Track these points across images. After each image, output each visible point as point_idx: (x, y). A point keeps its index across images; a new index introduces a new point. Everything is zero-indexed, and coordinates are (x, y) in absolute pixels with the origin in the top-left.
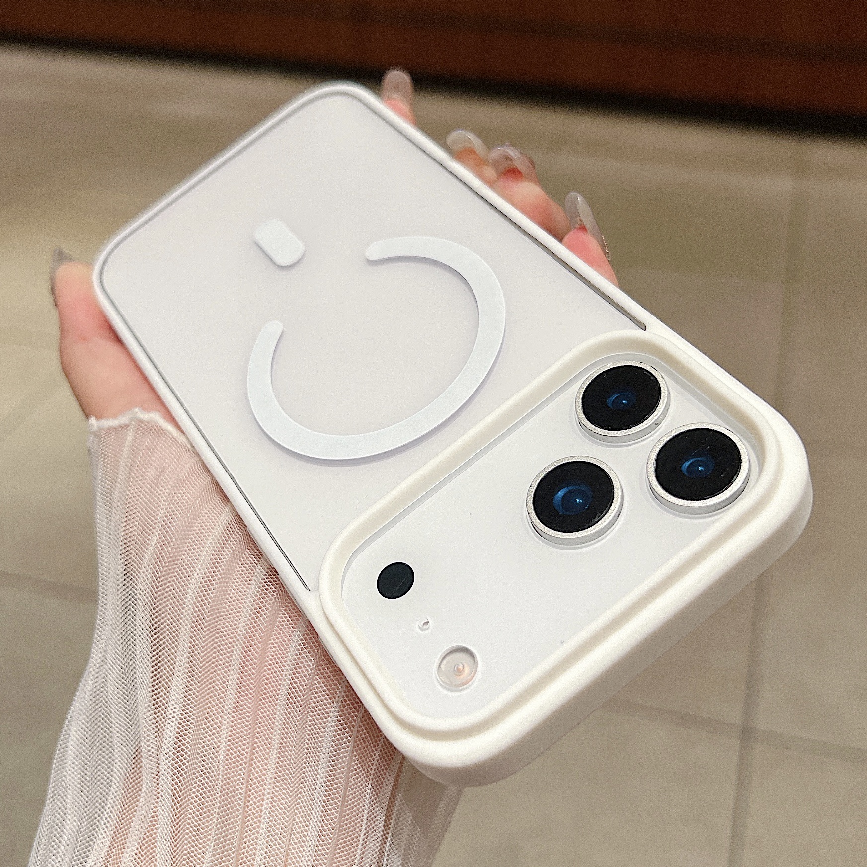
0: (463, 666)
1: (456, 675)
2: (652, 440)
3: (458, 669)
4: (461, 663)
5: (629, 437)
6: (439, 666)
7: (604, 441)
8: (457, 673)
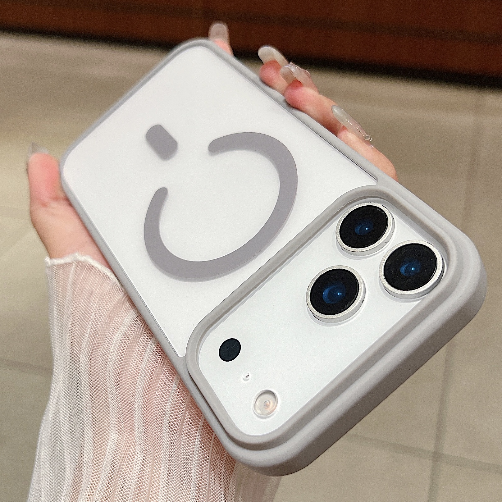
0: (269, 402)
1: (266, 408)
2: (384, 253)
3: (266, 404)
4: (268, 401)
5: (369, 252)
6: (255, 403)
7: (354, 254)
8: (266, 407)
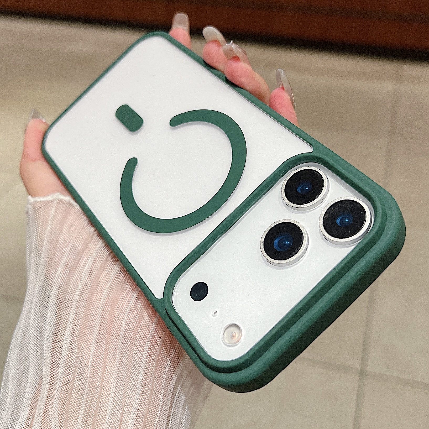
0: (235, 333)
2: (321, 208)
3: (233, 335)
6: (224, 334)
8: (233, 337)
